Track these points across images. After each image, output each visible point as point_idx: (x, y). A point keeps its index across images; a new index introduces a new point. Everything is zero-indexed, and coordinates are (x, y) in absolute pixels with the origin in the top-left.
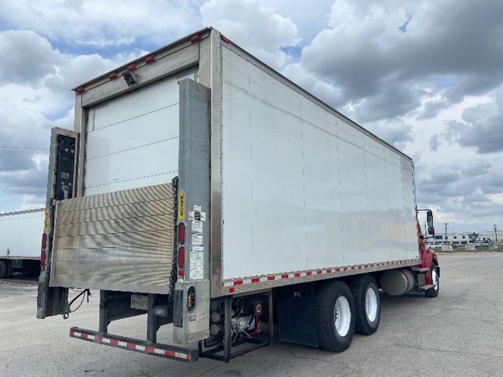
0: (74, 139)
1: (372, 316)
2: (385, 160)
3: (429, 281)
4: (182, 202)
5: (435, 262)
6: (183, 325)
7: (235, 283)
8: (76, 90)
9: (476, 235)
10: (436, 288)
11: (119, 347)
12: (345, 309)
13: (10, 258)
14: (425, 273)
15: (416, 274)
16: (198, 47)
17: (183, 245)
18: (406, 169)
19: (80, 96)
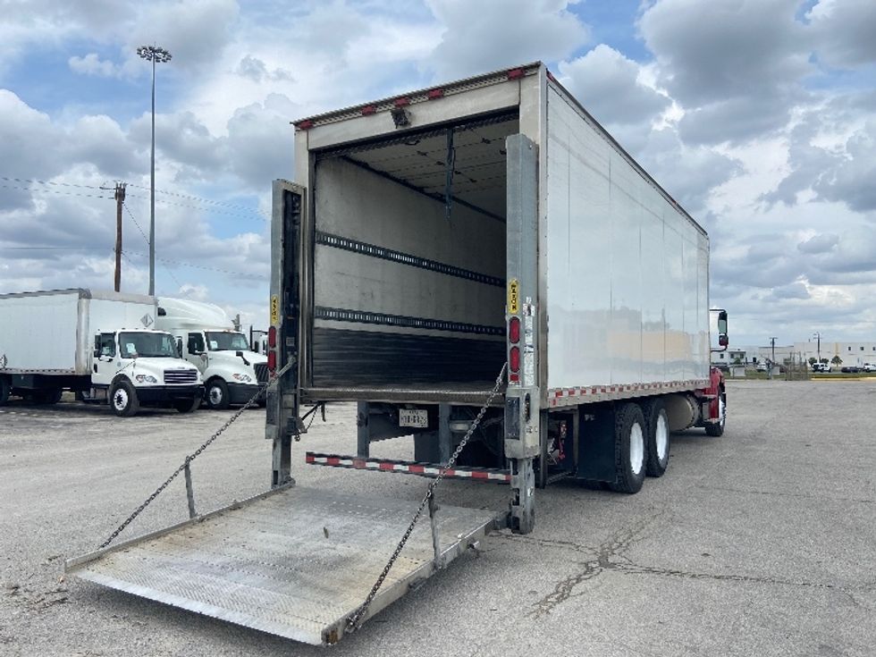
0: (299, 196)
1: (661, 452)
2: (682, 236)
3: (714, 413)
4: (514, 291)
5: (722, 387)
6: (521, 437)
7: (557, 394)
8: (296, 124)
9: (742, 354)
10: (721, 423)
11: (395, 471)
12: (637, 441)
13: (9, 372)
14: (710, 400)
15: (701, 401)
16: (518, 86)
17: (518, 345)
18: (701, 249)
19: (303, 135)
